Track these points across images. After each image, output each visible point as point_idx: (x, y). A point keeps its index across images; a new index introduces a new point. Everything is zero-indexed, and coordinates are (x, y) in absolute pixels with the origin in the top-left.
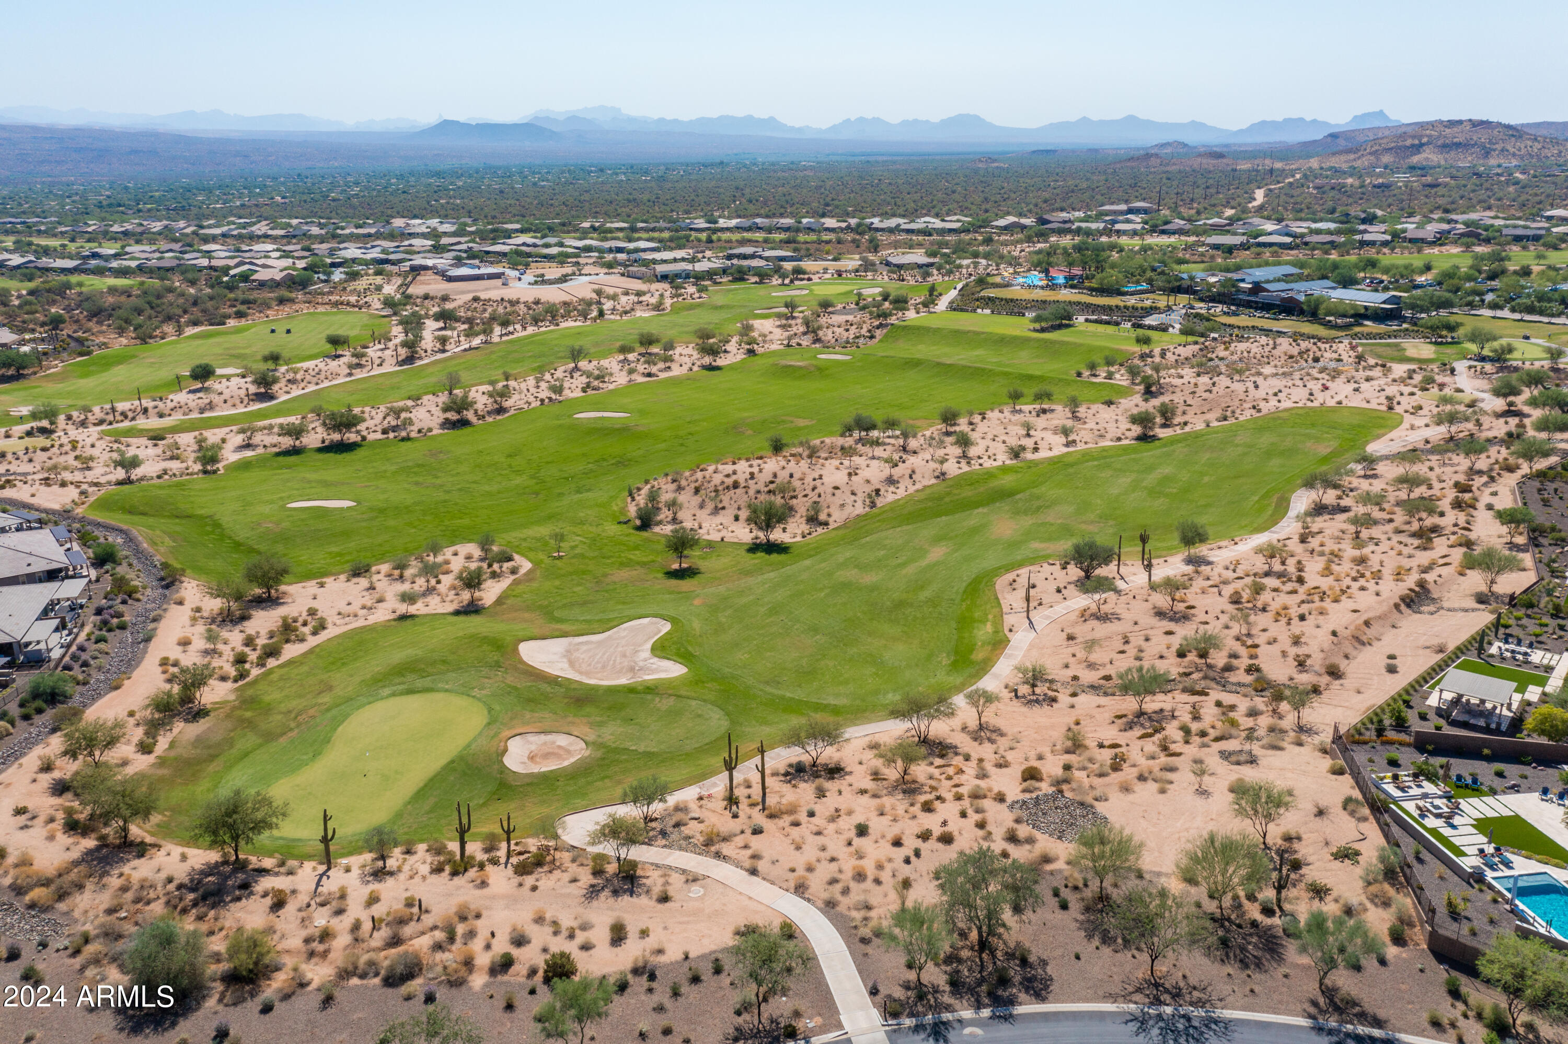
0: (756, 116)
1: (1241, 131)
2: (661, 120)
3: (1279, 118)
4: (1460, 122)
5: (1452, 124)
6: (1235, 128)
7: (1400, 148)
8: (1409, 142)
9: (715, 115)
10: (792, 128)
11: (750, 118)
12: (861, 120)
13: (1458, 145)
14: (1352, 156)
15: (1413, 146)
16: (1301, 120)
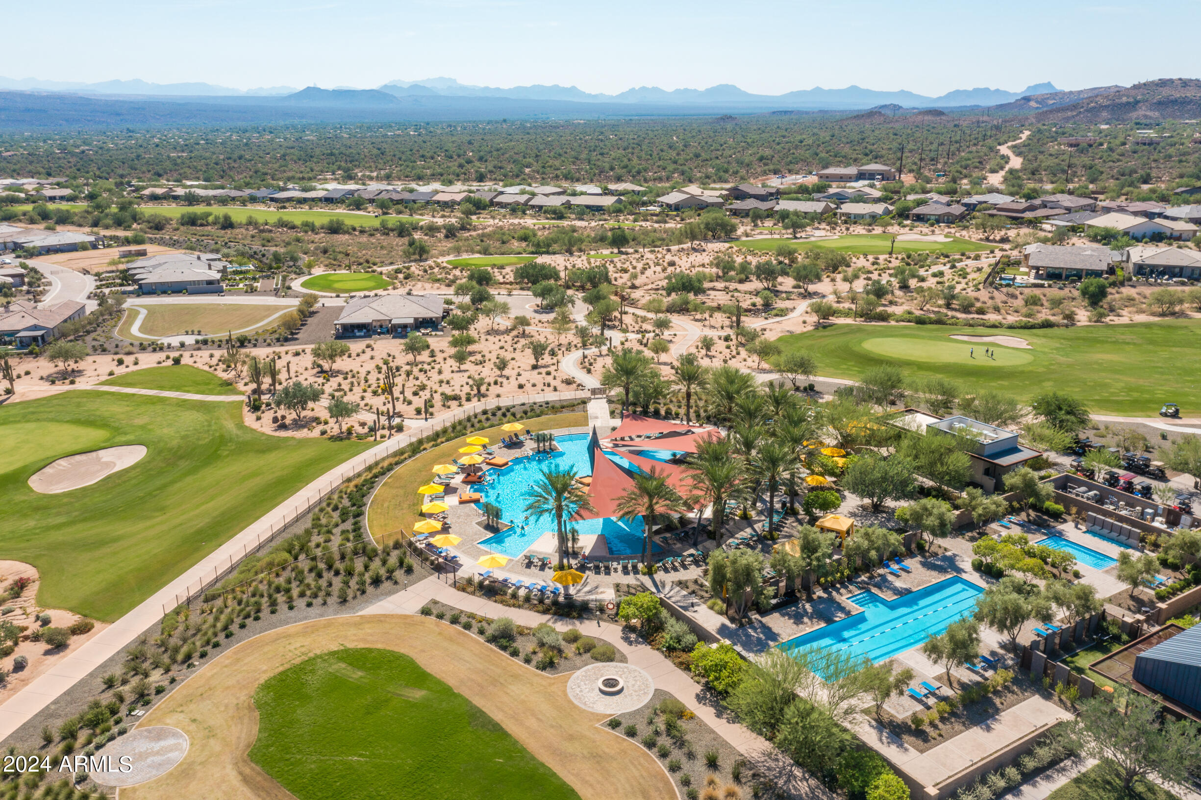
0: (561, 85)
1: (940, 98)
2: (487, 89)
3: (971, 89)
6: (935, 95)
9: (528, 84)
10: (590, 95)
11: (556, 87)
12: (643, 89)
16: (987, 89)
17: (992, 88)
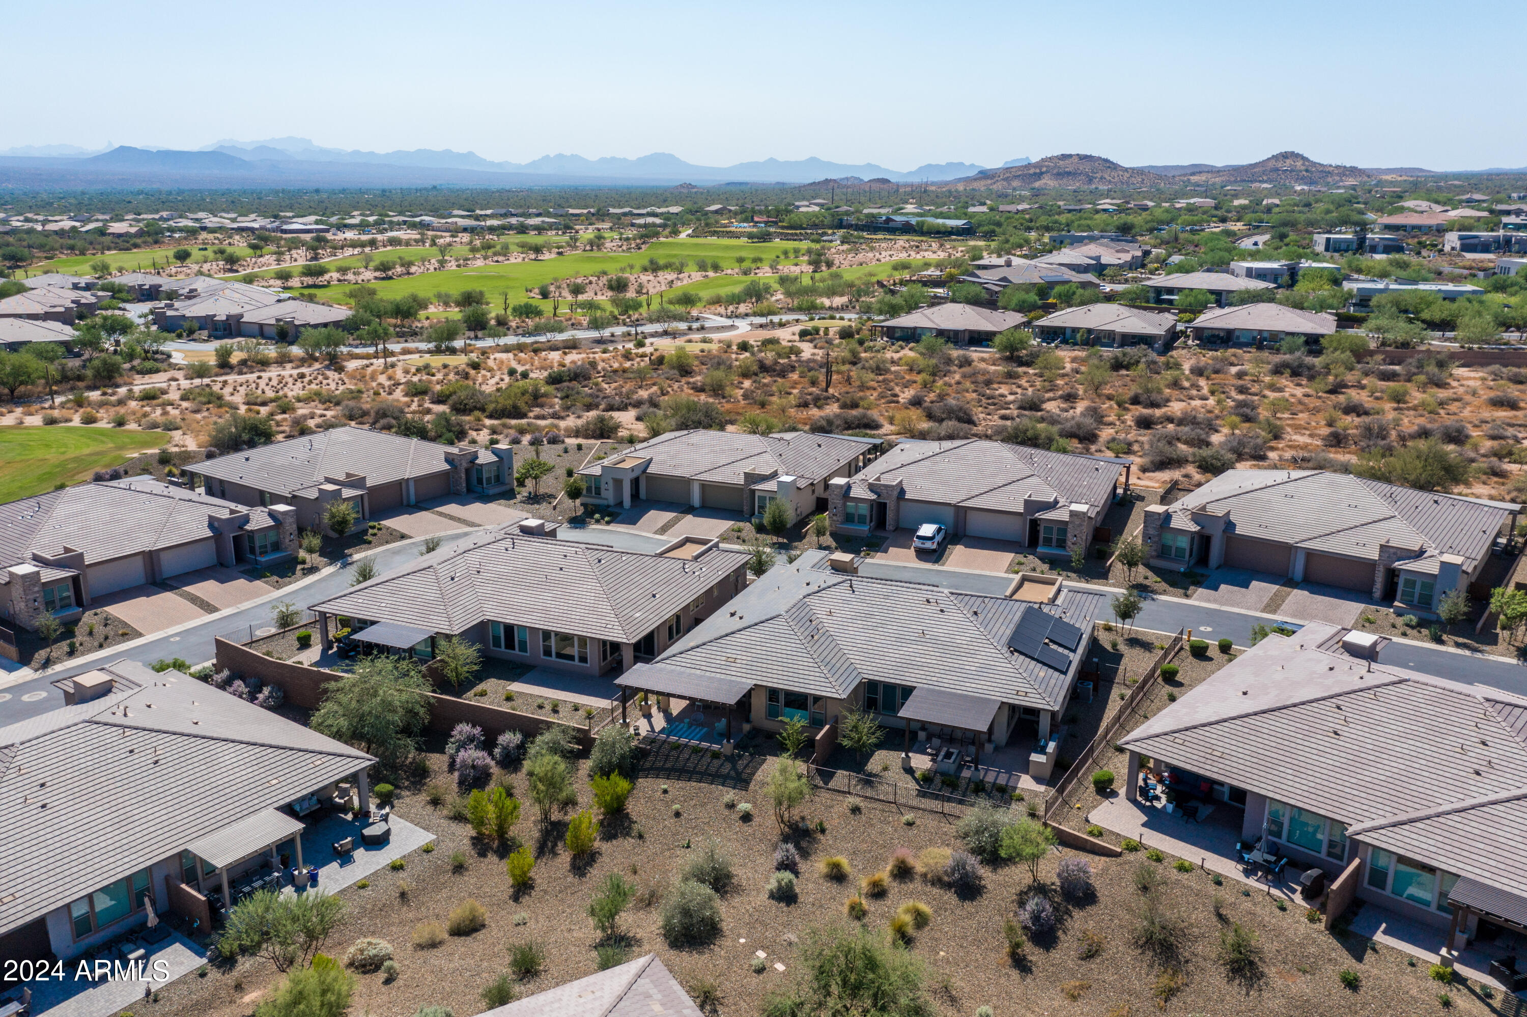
0: (455, 150)
1: (910, 173)
2: (356, 153)
4: (1070, 156)
5: (1064, 157)
6: (905, 170)
7: (1025, 175)
8: (1032, 171)
9: (412, 149)
10: (492, 164)
11: (449, 152)
12: (560, 156)
13: (1069, 173)
14: (989, 182)
15: (1035, 174)
16: (961, 164)
17: (967, 163)
